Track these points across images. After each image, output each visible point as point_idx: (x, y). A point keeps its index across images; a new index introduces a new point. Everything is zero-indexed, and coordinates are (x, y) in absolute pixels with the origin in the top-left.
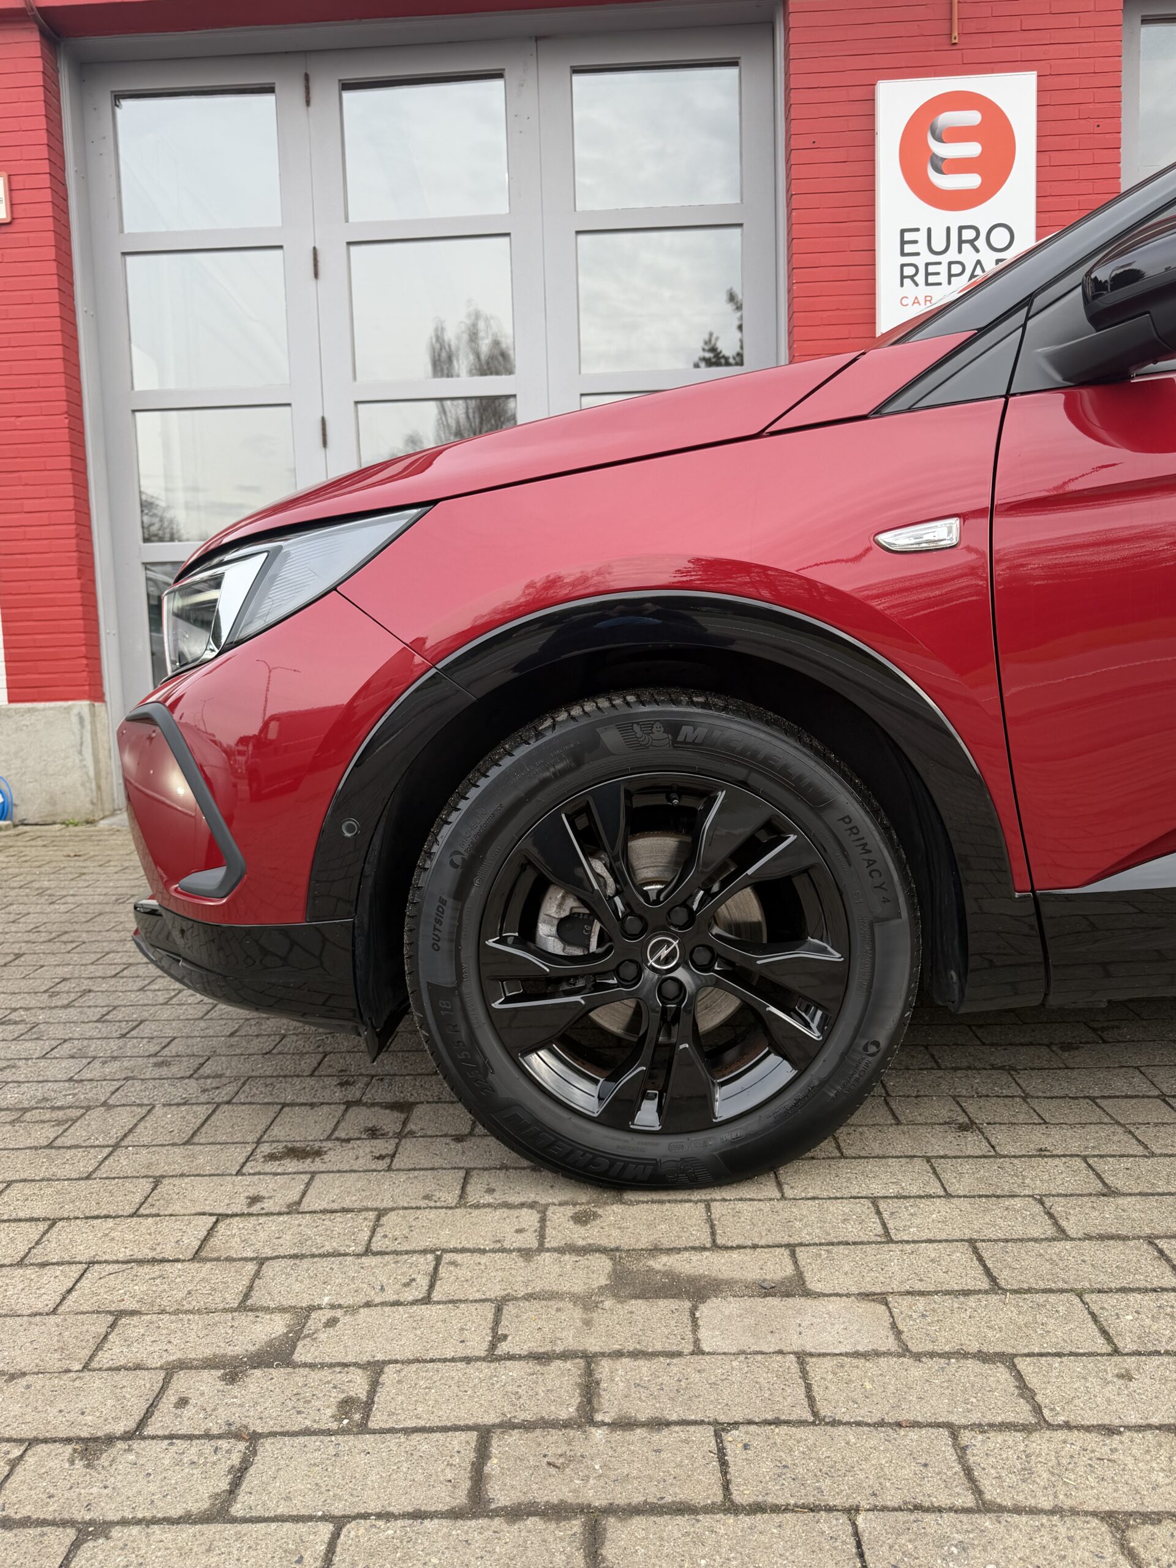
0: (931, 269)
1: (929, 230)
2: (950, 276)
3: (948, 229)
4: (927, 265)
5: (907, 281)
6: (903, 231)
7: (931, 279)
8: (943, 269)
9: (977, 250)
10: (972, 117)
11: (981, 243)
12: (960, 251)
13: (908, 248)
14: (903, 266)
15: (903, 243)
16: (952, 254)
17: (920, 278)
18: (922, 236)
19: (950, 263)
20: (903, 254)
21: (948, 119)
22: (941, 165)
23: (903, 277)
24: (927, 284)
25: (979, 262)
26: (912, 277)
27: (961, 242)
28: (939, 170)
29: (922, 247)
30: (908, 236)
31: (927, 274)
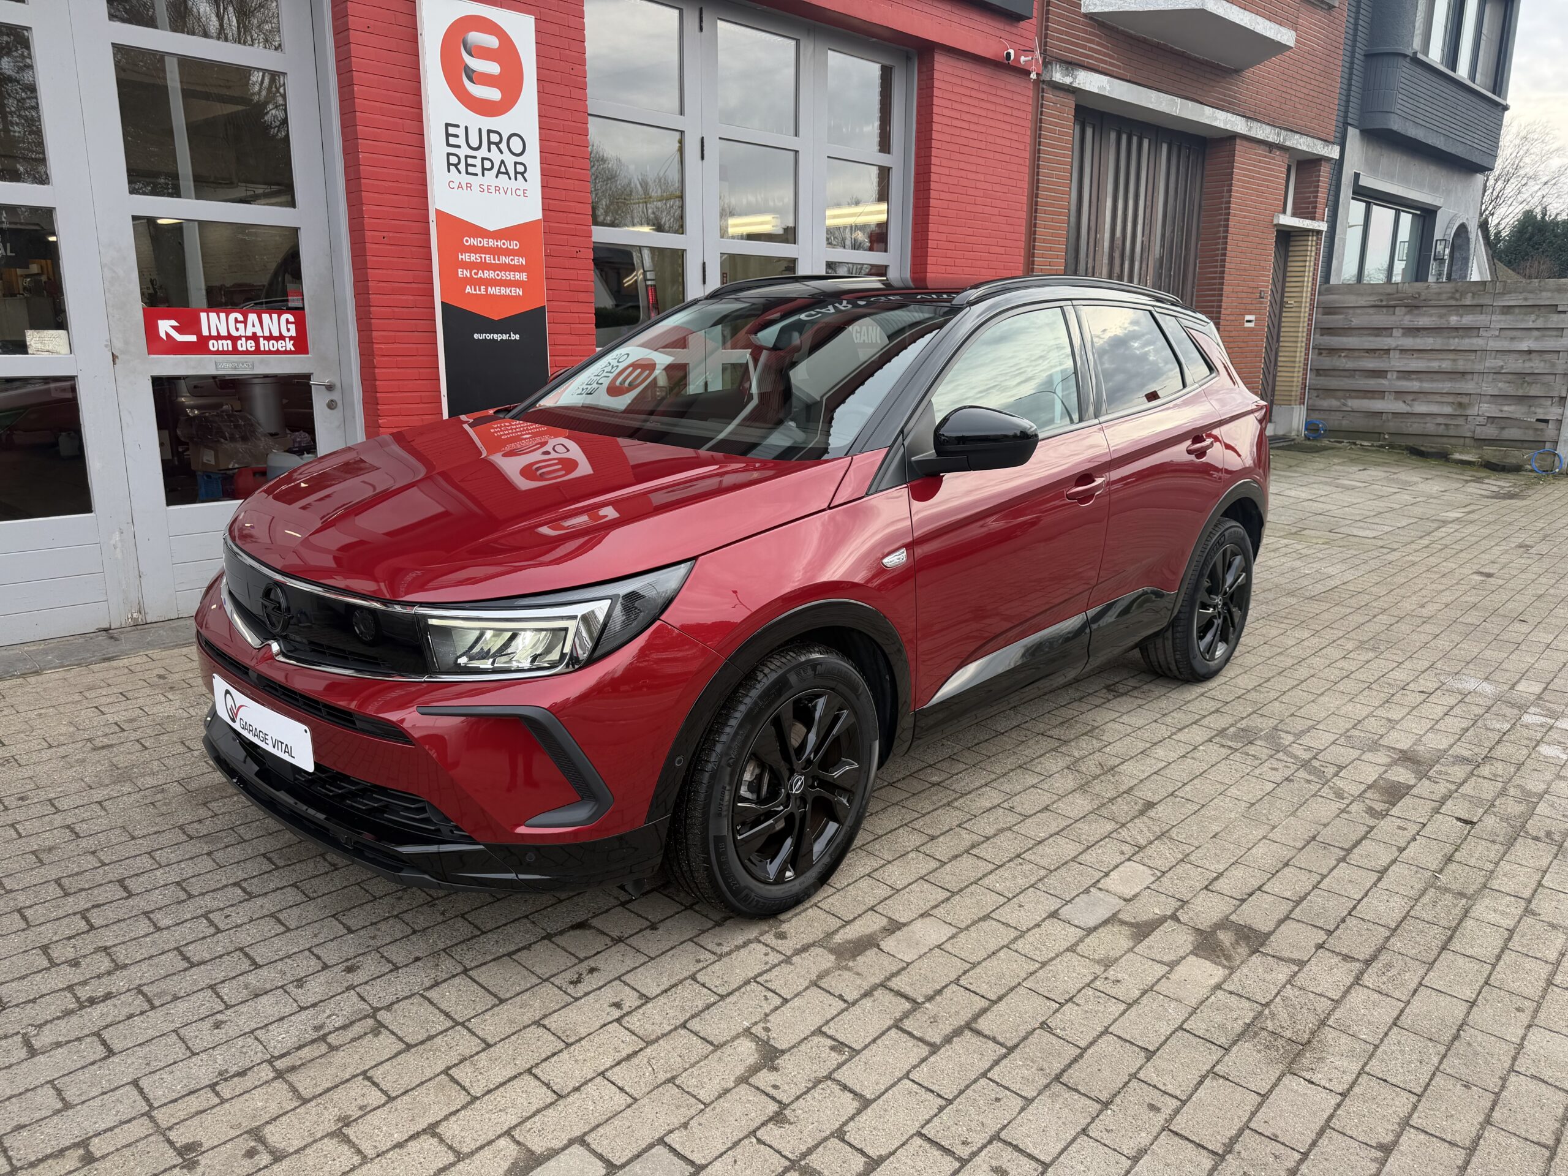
0: (470, 161)
1: (466, 128)
2: (484, 169)
3: (480, 130)
4: (467, 157)
5: (452, 168)
6: (447, 125)
7: (470, 169)
8: (478, 162)
9: (501, 152)
10: (492, 42)
11: (503, 146)
12: (489, 150)
13: (452, 140)
14: (449, 154)
15: (448, 135)
16: (483, 152)
17: (462, 167)
18: (461, 132)
19: (483, 159)
20: (448, 145)
21: (476, 37)
22: (471, 75)
23: (449, 164)
24: (467, 173)
25: (502, 162)
26: (456, 165)
27: (490, 143)
28: (471, 80)
29: (461, 141)
30: (451, 130)
31: (467, 165)
